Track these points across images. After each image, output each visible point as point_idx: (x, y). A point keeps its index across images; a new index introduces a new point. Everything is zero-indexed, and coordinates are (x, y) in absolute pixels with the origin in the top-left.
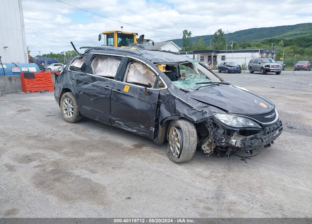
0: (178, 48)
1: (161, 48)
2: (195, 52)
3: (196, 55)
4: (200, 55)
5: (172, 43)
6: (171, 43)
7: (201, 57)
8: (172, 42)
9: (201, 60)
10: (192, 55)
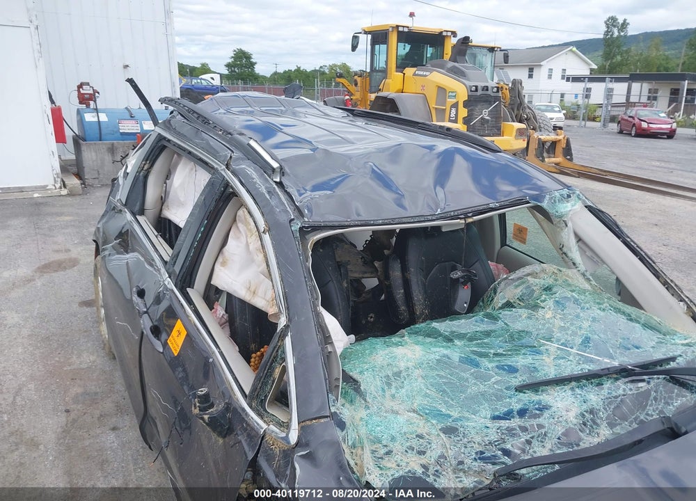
0: (589, 64)
1: (541, 63)
2: (634, 78)
3: (636, 86)
4: (646, 86)
5: (574, 52)
6: (571, 50)
7: (650, 91)
8: (574, 49)
9: (649, 98)
10: (625, 85)
